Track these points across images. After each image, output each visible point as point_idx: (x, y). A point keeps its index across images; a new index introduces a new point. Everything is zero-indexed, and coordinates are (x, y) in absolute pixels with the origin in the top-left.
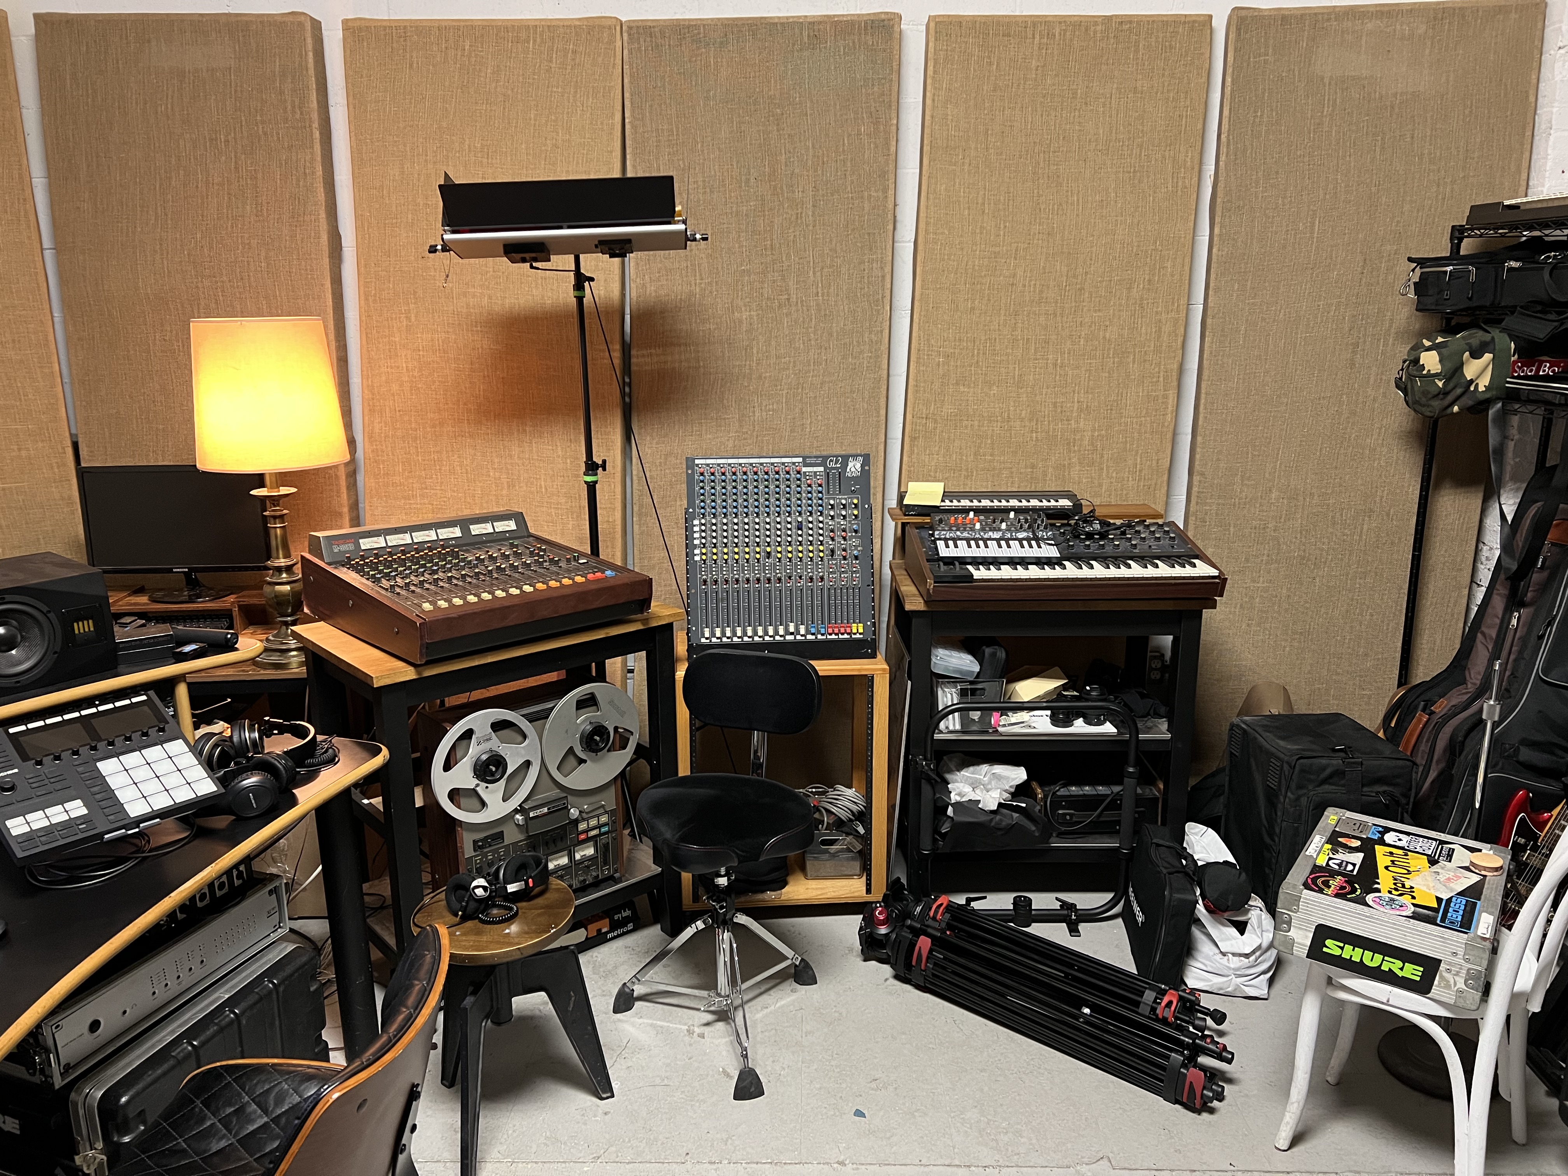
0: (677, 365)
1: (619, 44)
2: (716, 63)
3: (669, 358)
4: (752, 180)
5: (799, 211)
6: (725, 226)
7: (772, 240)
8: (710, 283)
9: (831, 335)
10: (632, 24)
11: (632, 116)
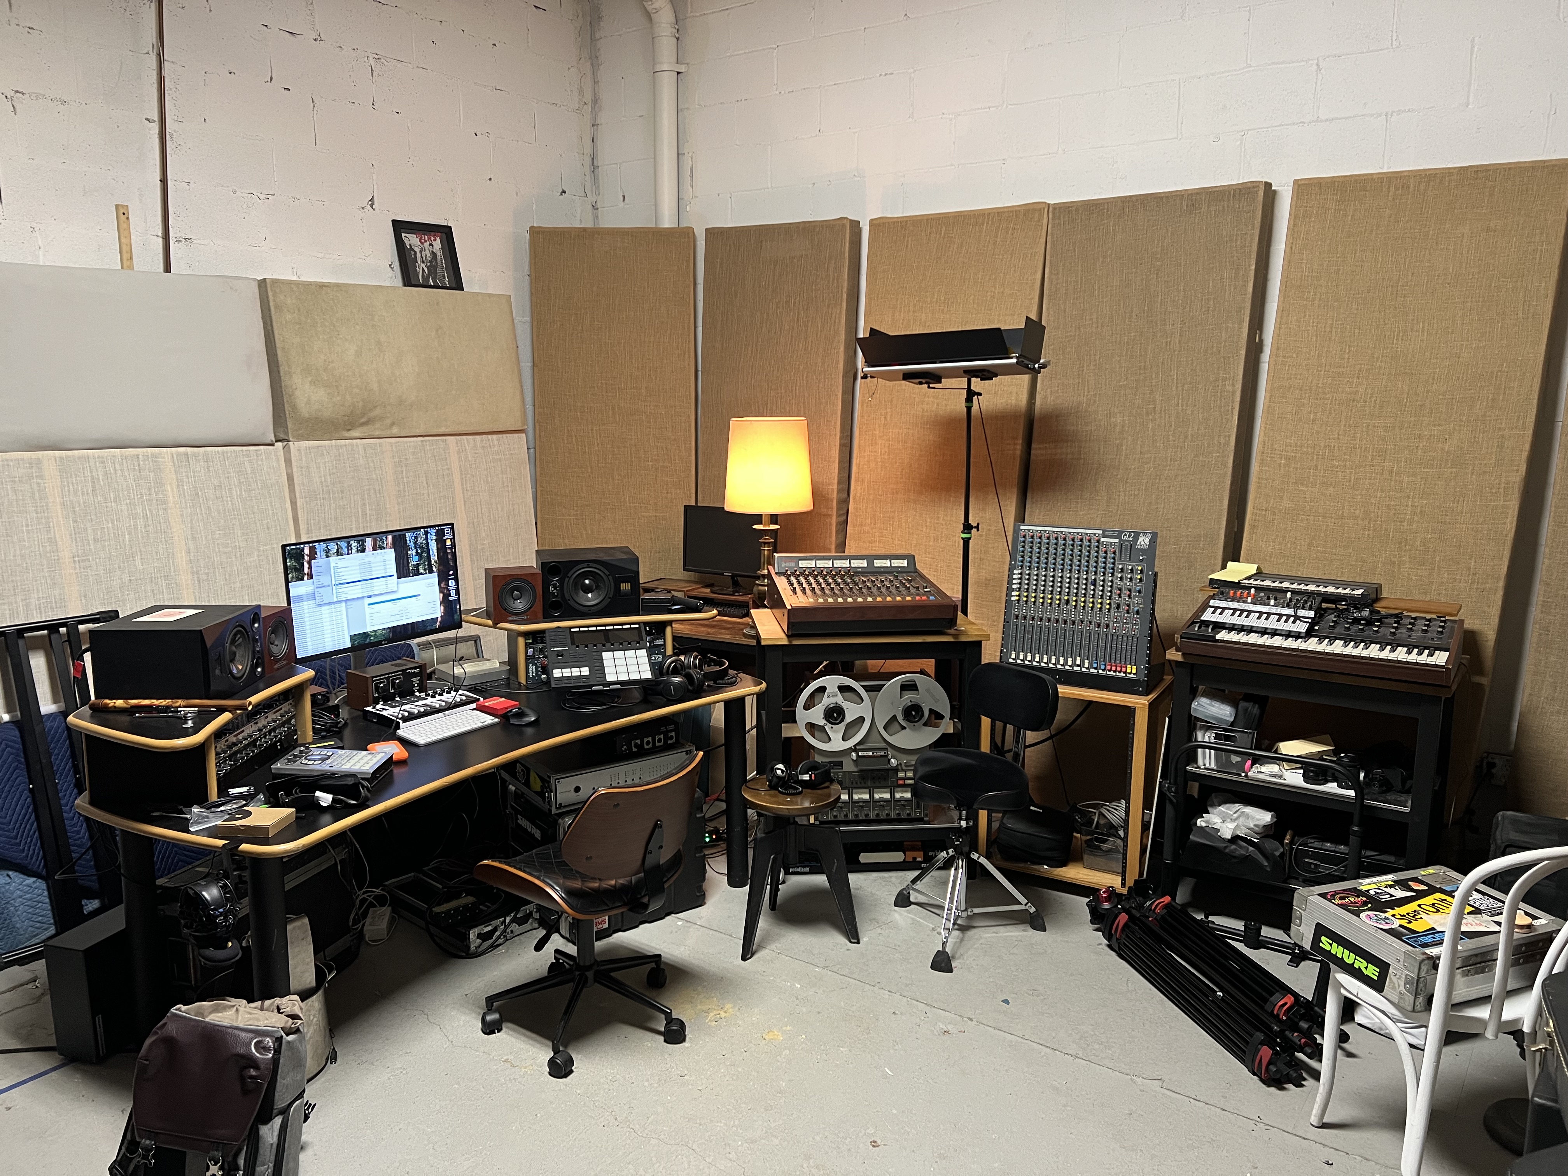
0: (1064, 456)
1: (1045, 221)
2: (1114, 230)
3: (1059, 451)
4: (1134, 317)
5: (1169, 340)
6: (1110, 352)
7: (1145, 362)
8: (1095, 395)
9: (1186, 437)
10: (1055, 206)
11: (1051, 272)
